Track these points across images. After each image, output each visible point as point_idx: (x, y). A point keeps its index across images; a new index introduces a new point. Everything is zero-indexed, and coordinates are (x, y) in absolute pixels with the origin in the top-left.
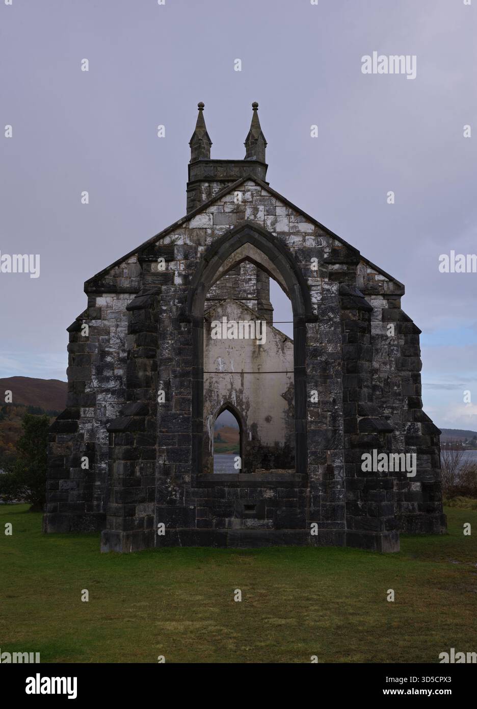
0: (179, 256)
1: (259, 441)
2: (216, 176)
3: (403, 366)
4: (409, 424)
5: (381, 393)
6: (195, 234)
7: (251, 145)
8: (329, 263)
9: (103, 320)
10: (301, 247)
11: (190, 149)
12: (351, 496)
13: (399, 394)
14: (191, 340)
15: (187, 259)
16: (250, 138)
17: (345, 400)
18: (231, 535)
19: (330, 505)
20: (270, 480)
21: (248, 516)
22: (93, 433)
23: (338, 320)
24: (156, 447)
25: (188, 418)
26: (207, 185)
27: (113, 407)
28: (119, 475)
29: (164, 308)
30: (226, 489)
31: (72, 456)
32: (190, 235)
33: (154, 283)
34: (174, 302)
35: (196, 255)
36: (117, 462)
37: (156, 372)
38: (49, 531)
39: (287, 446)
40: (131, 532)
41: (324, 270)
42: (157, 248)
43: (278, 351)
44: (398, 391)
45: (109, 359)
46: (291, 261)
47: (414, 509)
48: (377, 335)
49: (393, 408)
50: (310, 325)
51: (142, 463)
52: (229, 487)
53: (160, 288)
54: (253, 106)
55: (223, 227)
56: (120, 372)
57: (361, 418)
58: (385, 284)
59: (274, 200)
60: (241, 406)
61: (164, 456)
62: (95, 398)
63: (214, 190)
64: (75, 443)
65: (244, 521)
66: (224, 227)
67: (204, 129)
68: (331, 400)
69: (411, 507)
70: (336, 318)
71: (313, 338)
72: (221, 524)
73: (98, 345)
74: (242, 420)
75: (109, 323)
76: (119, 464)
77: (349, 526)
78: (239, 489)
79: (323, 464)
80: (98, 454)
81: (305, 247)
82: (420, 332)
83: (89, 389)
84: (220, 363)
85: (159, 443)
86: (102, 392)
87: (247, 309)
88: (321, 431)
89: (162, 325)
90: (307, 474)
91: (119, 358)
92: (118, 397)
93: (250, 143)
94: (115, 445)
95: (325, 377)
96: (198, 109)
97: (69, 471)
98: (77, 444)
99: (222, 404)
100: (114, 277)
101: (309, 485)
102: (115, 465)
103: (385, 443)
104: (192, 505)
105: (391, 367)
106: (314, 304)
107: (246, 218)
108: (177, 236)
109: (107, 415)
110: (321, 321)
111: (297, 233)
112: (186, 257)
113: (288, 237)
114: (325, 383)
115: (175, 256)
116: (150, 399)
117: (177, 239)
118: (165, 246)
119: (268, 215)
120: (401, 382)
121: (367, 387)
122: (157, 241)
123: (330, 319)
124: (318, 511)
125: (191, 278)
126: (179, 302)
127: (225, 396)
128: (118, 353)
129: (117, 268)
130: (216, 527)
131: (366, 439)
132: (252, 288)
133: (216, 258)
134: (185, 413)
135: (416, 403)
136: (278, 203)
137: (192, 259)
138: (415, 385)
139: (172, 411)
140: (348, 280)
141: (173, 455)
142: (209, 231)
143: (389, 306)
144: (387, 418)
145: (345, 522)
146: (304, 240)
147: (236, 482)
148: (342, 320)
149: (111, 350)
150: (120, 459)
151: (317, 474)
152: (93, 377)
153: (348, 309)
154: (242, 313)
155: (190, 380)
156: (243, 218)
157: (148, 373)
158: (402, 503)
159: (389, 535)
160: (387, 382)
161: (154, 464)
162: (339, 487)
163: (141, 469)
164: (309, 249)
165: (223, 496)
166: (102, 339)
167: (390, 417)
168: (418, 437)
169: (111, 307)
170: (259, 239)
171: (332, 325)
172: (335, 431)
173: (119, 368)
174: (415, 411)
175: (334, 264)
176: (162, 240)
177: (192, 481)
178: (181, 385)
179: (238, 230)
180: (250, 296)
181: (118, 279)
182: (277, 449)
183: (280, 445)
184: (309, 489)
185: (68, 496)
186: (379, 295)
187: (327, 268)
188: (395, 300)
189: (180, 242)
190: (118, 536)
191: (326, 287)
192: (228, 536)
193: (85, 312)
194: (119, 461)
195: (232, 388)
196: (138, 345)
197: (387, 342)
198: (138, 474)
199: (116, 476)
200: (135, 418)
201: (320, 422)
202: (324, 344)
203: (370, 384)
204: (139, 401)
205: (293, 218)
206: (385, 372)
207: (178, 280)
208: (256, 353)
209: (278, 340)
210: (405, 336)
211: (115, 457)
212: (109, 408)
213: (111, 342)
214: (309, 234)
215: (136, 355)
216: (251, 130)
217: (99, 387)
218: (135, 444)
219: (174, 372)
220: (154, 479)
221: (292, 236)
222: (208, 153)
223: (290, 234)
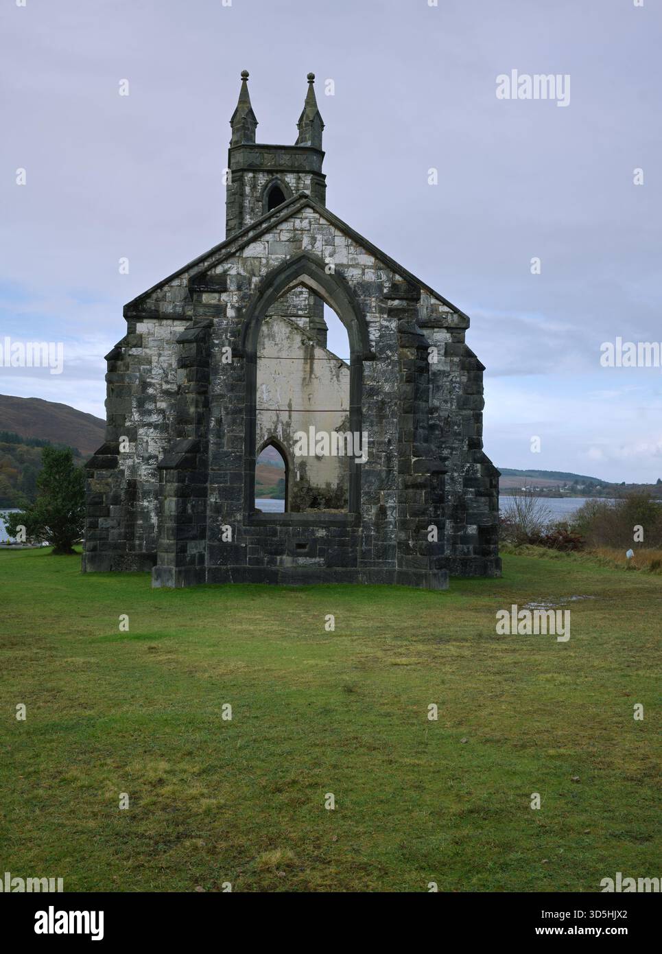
0: (232, 287)
1: (308, 482)
2: (262, 164)
3: (464, 405)
4: (468, 465)
5: (440, 433)
6: (249, 263)
7: (306, 127)
8: (388, 299)
9: (145, 348)
10: (360, 281)
11: (231, 129)
12: (403, 536)
13: (459, 434)
14: (244, 375)
15: (240, 291)
16: (304, 118)
17: (400, 441)
18: (282, 572)
19: (382, 544)
20: (322, 519)
21: (300, 555)
22: (134, 469)
23: (395, 358)
24: (208, 485)
25: (240, 456)
26: (251, 175)
27: (156, 442)
28: (171, 512)
29: (216, 342)
30: (278, 528)
31: (112, 494)
32: (244, 264)
33: (206, 315)
34: (226, 336)
35: (250, 286)
36: (168, 499)
37: (208, 409)
38: (88, 570)
39: (340, 488)
40: (183, 568)
41: (383, 305)
42: (208, 277)
43: (332, 379)
44: (458, 431)
45: (151, 391)
46: (349, 295)
47: (468, 551)
48: (439, 371)
49: (452, 449)
50: (367, 363)
51: (193, 500)
52: (281, 526)
53: (212, 321)
54: (309, 78)
55: (277, 258)
56: (162, 405)
57: (416, 459)
58: (449, 317)
59: (332, 229)
60: (288, 442)
61: (216, 495)
62: (136, 432)
63: (259, 182)
64: (115, 479)
65: (295, 559)
66: (280, 256)
67: (248, 105)
68: (386, 440)
69: (466, 550)
70: (393, 356)
71: (370, 376)
72: (272, 562)
73: (138, 376)
74: (289, 458)
75: (151, 351)
76: (171, 501)
77: (400, 565)
78: (291, 528)
79: (375, 504)
80: (140, 491)
81: (364, 281)
82: (484, 368)
83: (130, 423)
84: (265, 392)
85: (211, 481)
86: (144, 426)
87: (297, 328)
88: (374, 471)
89: (214, 360)
90: (359, 513)
91: (162, 390)
92: (161, 432)
93: (304, 125)
94: (166, 482)
95: (381, 417)
96: (242, 79)
97: (109, 509)
98: (117, 481)
99: (266, 438)
100: (156, 300)
101: (362, 524)
102: (166, 502)
103: (438, 484)
104: (244, 543)
105: (452, 405)
106: (372, 341)
107: (303, 248)
108: (229, 265)
109: (149, 451)
110: (379, 359)
111: (356, 266)
112: (239, 288)
113: (346, 270)
114: (381, 423)
115: (228, 286)
116: (201, 436)
117: (229, 268)
118: (217, 275)
119: (326, 245)
120: (461, 421)
121: (423, 428)
122: (208, 271)
123: (388, 358)
124: (370, 550)
125: (244, 310)
126: (231, 336)
127: (270, 429)
128: (161, 385)
129: (159, 291)
130: (267, 565)
131: (419, 480)
132: (303, 303)
133: (271, 290)
134: (238, 451)
135: (476, 444)
136: (338, 233)
137: (246, 291)
138: (476, 425)
139: (223, 448)
140: (407, 316)
141: (225, 493)
142: (264, 261)
143: (453, 339)
144: (446, 459)
145: (396, 561)
146: (363, 274)
147: (289, 521)
148: (400, 358)
149: (153, 381)
150: (171, 496)
151: (370, 514)
152: (134, 410)
153: (407, 347)
154: (291, 332)
155: (243, 418)
156: (300, 248)
157: (199, 410)
158: (457, 546)
159: (438, 574)
160: (447, 421)
161: (205, 502)
162: (391, 527)
163: (193, 506)
164: (368, 283)
165: (274, 533)
166: (144, 369)
167: (448, 458)
168: (476, 479)
169: (153, 334)
170: (316, 271)
171: (389, 364)
172: (389, 472)
173: (162, 401)
174: (475, 452)
175: (393, 299)
176: (213, 270)
177: (244, 519)
178: (234, 422)
179: (294, 261)
180: (300, 313)
181: (161, 303)
182: (329, 491)
183: (332, 486)
184: (361, 529)
185: (108, 535)
186: (443, 328)
187: (386, 304)
188: (460, 333)
189: (233, 272)
190: (170, 571)
191: (385, 323)
192: (280, 573)
193: (125, 339)
194: (170, 498)
195: (278, 420)
196: (189, 381)
197: (449, 379)
198: (190, 511)
199: (167, 513)
200: (187, 455)
201: (374, 463)
202: (380, 383)
203: (426, 425)
204: (190, 438)
205: (352, 249)
206: (446, 410)
207: (231, 313)
208: (307, 379)
209: (332, 365)
210: (468, 373)
211: (167, 494)
212: (151, 443)
213: (153, 372)
214: (369, 267)
215: (187, 391)
216: (305, 108)
217: (141, 421)
218: (187, 482)
219: (226, 408)
220: (205, 517)
221: (351, 269)
222: (253, 135)
223: (349, 266)
